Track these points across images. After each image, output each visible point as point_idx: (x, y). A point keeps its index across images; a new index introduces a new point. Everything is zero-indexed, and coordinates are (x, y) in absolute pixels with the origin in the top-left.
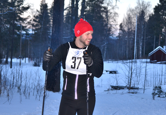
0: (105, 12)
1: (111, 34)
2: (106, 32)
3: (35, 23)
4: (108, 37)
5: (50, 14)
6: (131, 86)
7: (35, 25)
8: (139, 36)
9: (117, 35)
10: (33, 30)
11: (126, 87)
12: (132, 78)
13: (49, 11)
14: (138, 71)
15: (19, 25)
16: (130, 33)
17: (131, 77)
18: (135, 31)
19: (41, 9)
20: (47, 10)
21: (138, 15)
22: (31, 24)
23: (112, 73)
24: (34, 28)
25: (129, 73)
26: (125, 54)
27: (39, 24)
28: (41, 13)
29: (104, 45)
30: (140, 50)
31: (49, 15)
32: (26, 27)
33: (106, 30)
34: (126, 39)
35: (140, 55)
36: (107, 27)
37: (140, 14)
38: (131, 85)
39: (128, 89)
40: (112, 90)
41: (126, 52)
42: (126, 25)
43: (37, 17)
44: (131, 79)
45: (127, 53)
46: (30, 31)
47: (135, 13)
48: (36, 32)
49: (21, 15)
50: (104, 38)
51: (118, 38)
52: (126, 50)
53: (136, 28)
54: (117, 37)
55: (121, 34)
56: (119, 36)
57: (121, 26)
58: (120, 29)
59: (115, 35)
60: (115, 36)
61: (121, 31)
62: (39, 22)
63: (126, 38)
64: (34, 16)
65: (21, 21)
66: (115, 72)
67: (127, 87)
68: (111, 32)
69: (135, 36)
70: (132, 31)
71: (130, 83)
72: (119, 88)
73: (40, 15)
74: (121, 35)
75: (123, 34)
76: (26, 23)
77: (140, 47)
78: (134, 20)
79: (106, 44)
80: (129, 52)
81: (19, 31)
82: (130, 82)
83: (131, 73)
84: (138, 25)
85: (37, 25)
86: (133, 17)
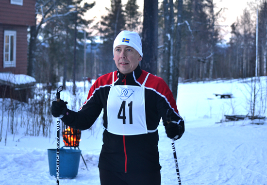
0: (209, 6)
1: (219, 39)
2: (212, 36)
3: (104, 27)
4: (215, 44)
5: (126, 12)
6: (255, 115)
7: (103, 29)
8: (262, 42)
9: (228, 41)
10: (101, 38)
11: (247, 116)
12: (256, 103)
13: (124, 8)
14: (263, 92)
15: (81, 31)
16: (247, 37)
17: (254, 101)
18: (255, 34)
19: (112, 6)
20: (121, 6)
21: (260, 9)
22: (98, 29)
23: (224, 98)
24: (103, 35)
25: (251, 95)
26: (241, 70)
27: (110, 28)
28: (113, 11)
29: (210, 56)
30: (263, 62)
31: (125, 14)
32: (91, 33)
33: (211, 33)
34: (242, 47)
35: (263, 70)
36: (213, 29)
37: (262, 8)
38: (254, 112)
39: (250, 119)
40: (226, 121)
41: (242, 66)
42: (241, 26)
43: (106, 18)
44: (254, 105)
45: (244, 68)
46: (97, 39)
47: (254, 7)
48: (106, 40)
49: (83, 15)
50: (210, 47)
51: (229, 45)
52: (243, 63)
53: (257, 30)
54: (227, 44)
55: (233, 39)
56: (231, 43)
57: (233, 27)
58: (232, 32)
59: (225, 41)
60: (225, 43)
61: (233, 35)
62: (109, 25)
63: (243, 45)
64: (102, 17)
65: (83, 25)
66: (229, 96)
67: (249, 117)
68: (219, 36)
69: (255, 42)
70: (250, 33)
71: (254, 110)
72: (236, 119)
73: (110, 15)
74: (233, 41)
75: (236, 40)
76: (92, 28)
77: (263, 58)
78: (254, 17)
79: (212, 56)
80: (247, 66)
81: (80, 40)
82: (253, 108)
83: (255, 96)
84: (260, 24)
85: (106, 30)
86: (252, 13)
